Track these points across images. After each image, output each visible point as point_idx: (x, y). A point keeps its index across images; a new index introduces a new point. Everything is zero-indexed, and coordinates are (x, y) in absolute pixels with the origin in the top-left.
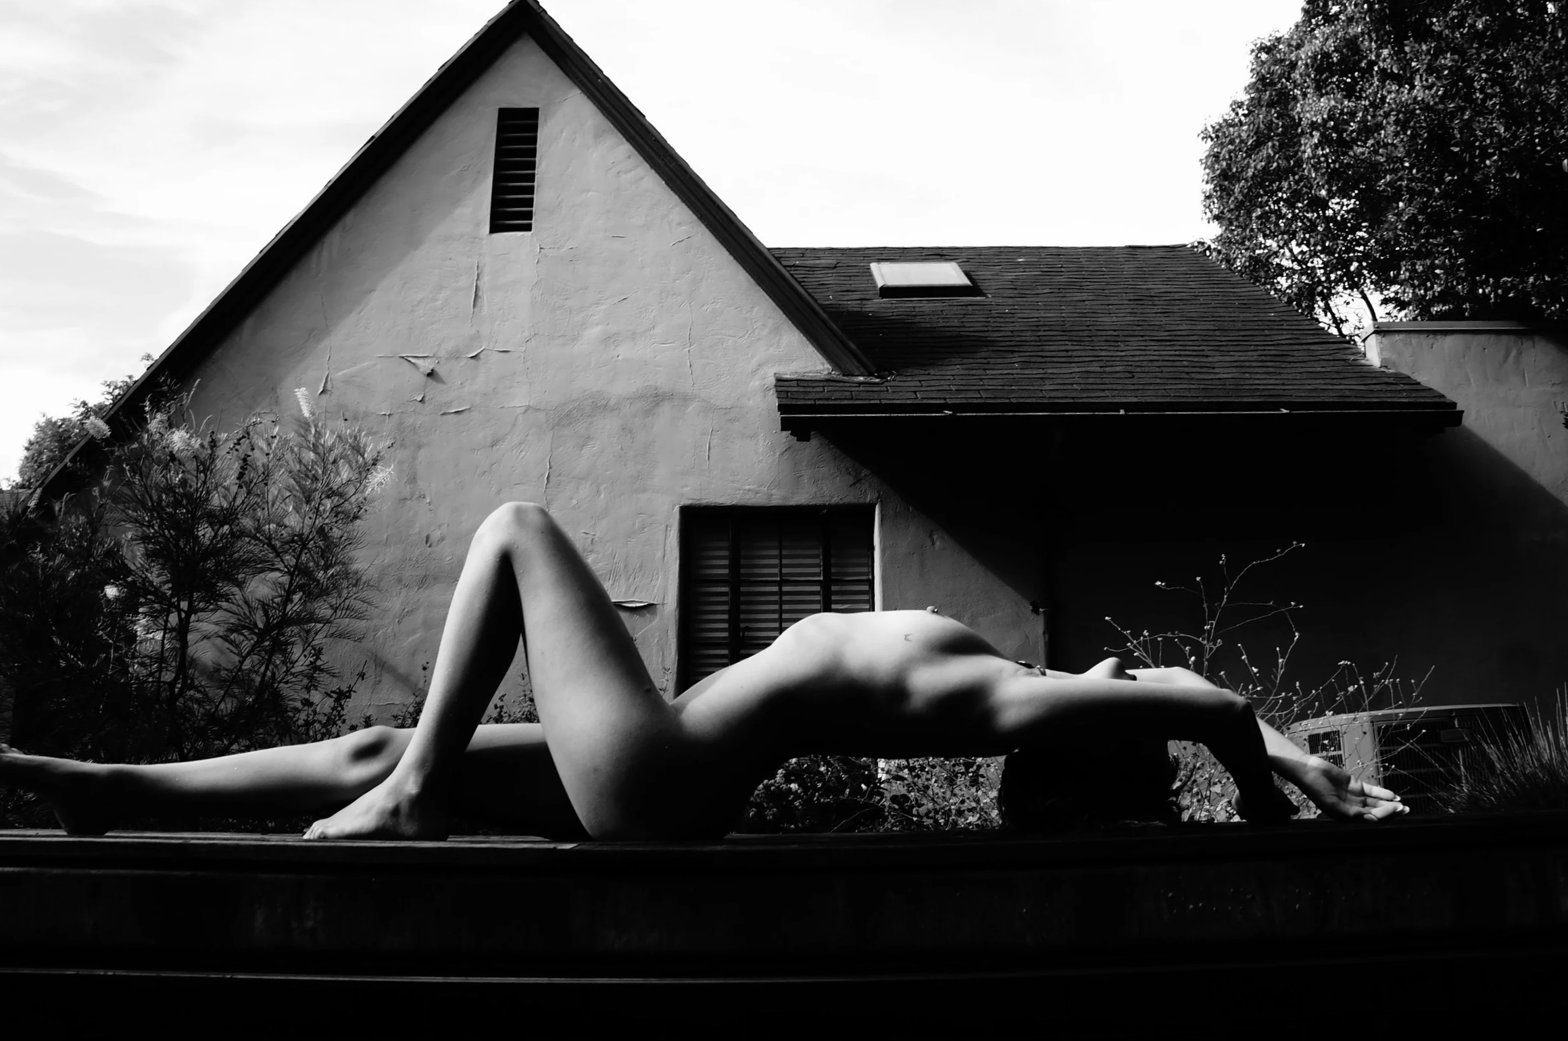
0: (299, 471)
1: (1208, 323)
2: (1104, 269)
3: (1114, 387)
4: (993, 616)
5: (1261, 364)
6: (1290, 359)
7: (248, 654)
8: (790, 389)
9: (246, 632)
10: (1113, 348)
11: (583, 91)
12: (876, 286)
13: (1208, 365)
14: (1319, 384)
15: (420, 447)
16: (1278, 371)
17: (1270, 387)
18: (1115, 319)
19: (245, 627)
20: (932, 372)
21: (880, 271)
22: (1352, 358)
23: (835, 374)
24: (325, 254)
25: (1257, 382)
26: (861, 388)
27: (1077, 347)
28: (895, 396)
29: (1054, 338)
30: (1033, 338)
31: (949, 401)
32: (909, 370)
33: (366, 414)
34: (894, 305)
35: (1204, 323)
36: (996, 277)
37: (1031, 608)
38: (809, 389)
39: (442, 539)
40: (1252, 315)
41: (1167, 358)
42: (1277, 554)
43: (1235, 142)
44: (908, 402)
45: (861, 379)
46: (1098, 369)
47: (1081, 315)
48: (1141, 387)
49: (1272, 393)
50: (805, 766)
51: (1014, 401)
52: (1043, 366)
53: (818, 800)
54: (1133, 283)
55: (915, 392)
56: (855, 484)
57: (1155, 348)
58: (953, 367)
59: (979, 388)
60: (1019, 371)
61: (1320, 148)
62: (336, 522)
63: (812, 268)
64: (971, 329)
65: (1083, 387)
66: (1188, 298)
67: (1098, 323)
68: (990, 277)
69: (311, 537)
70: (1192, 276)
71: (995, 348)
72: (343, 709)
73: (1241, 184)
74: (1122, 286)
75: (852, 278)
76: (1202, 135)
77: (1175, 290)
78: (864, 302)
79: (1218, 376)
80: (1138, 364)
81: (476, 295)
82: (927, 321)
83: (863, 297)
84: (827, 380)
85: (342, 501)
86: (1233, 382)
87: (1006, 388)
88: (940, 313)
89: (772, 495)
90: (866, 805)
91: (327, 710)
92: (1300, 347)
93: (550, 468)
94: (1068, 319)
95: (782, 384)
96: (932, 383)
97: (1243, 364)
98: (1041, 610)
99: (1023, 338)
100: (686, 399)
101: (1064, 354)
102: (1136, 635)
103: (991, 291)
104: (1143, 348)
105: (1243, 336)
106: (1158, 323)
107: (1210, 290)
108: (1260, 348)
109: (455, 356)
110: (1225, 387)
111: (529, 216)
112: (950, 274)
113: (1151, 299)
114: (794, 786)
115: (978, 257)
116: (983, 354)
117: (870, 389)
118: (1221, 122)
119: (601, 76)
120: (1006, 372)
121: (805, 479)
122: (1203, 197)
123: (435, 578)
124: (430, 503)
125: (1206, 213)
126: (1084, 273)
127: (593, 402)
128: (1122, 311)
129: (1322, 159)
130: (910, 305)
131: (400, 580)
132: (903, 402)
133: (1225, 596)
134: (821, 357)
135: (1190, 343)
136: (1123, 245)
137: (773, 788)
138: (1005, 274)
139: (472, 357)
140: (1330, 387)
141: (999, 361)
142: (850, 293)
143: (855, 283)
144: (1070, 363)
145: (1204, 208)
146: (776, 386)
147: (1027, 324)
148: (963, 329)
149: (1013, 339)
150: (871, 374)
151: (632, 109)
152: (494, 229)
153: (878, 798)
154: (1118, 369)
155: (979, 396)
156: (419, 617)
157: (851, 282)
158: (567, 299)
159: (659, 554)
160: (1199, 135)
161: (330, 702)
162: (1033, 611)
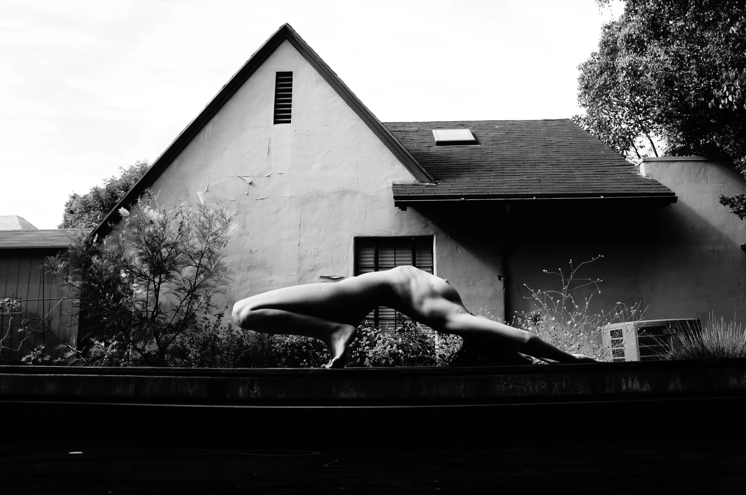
0: (200, 225)
1: (575, 156)
2: (533, 131)
3: (532, 187)
4: (482, 281)
5: (595, 176)
6: (607, 173)
7: (184, 300)
8: (398, 189)
9: (183, 291)
10: (533, 169)
11: (311, 64)
12: (435, 140)
13: (573, 176)
14: (618, 185)
15: (247, 213)
16: (602, 179)
17: (597, 186)
18: (535, 155)
19: (182, 289)
20: (457, 180)
21: (436, 133)
22: (634, 172)
23: (417, 182)
24: (206, 134)
25: (592, 184)
26: (428, 188)
27: (518, 169)
28: (441, 192)
29: (509, 164)
30: (500, 164)
31: (464, 194)
32: (448, 180)
33: (225, 200)
34: (442, 149)
35: (573, 156)
36: (486, 135)
37: (498, 278)
38: (406, 189)
39: (257, 251)
40: (593, 152)
41: (555, 173)
42: (592, 260)
43: (591, 72)
44: (447, 194)
45: (428, 184)
46: (527, 179)
47: (521, 153)
48: (543, 187)
49: (598, 189)
50: (405, 343)
51: (490, 194)
52: (503, 177)
53: (410, 356)
54: (544, 138)
55: (450, 190)
56: (425, 227)
57: (551, 168)
58: (466, 178)
59: (476, 188)
60: (493, 180)
61: (626, 78)
62: (215, 245)
63: (408, 132)
64: (474, 160)
65: (519, 187)
66: (567, 144)
67: (528, 157)
68: (483, 135)
69: (205, 252)
70: (570, 134)
71: (484, 169)
72: (221, 321)
73: (594, 91)
74: (540, 139)
75: (425, 136)
76: (578, 68)
77: (562, 141)
78: (430, 148)
79: (576, 182)
80: (543, 176)
81: (268, 150)
82: (455, 157)
83: (429, 145)
84: (414, 185)
85: (217, 237)
86: (582, 184)
87: (487, 188)
88: (461, 153)
89: (391, 232)
90: (428, 358)
91: (215, 322)
92: (612, 167)
93: (300, 221)
94: (515, 155)
95: (395, 186)
96: (457, 186)
97: (587, 176)
98: (502, 279)
99: (496, 165)
100: (356, 193)
101: (513, 171)
102: (536, 291)
103: (483, 142)
104: (546, 168)
105: (589, 162)
106: (553, 157)
107: (577, 141)
108: (595, 168)
109: (261, 176)
110: (578, 186)
111: (290, 117)
112: (466, 135)
113: (552, 145)
114: (400, 351)
115: (478, 126)
116: (479, 172)
117: (431, 189)
118: (587, 61)
119: (319, 58)
120: (488, 180)
121: (405, 225)
122: (577, 96)
123: (254, 267)
124: (251, 237)
125: (579, 103)
126: (524, 133)
127: (318, 194)
128: (538, 151)
129: (627, 82)
130: (449, 149)
131: (240, 268)
132: (445, 194)
133: (571, 276)
134: (411, 174)
135: (566, 166)
136: (542, 119)
137: (392, 352)
138: (490, 134)
139: (268, 176)
140: (623, 186)
141: (485, 175)
142: (424, 144)
143: (426, 139)
144: (515, 176)
145: (578, 101)
146: (392, 188)
147: (498, 158)
148: (471, 160)
149: (491, 165)
150: (431, 182)
151: (331, 72)
152: (276, 122)
153: (434, 356)
154: (534, 178)
155: (476, 192)
156: (248, 283)
157: (424, 139)
158: (306, 151)
159: (346, 256)
160: (577, 68)
161: (216, 318)
162: (499, 279)
